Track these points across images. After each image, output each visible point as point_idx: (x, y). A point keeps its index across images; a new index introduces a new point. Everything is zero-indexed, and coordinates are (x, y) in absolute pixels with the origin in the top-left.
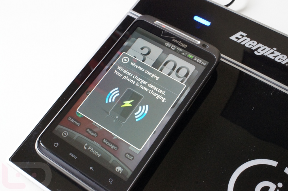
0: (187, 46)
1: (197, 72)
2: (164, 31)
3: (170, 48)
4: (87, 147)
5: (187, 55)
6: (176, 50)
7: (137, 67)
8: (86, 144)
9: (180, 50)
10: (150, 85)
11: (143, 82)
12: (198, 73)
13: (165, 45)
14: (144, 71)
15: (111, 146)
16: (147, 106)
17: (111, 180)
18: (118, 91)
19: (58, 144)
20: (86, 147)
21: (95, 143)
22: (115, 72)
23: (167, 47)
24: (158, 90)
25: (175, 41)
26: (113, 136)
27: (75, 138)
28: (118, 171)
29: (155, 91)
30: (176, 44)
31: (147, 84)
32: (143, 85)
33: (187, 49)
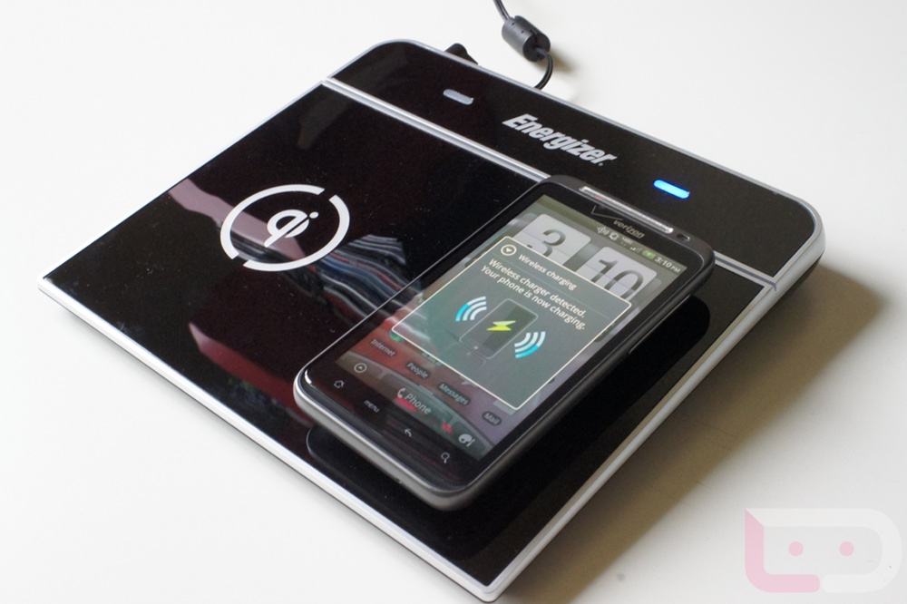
0: (643, 235)
1: (659, 282)
2: (598, 205)
3: (607, 236)
4: (404, 394)
5: (641, 252)
6: (618, 242)
7: (531, 263)
8: (403, 390)
9: (628, 241)
10: (555, 298)
11: (540, 290)
12: (661, 286)
13: (596, 231)
14: (546, 272)
15: (456, 396)
16: (543, 334)
17: (445, 456)
18: (485, 303)
19: (342, 384)
20: (401, 393)
21: (422, 389)
22: (484, 268)
23: (602, 234)
24: (570, 307)
25: (620, 224)
26: (463, 380)
27: (380, 377)
28: (464, 442)
29: (563, 309)
30: (621, 231)
31: (548, 296)
32: (540, 296)
33: (643, 241)
